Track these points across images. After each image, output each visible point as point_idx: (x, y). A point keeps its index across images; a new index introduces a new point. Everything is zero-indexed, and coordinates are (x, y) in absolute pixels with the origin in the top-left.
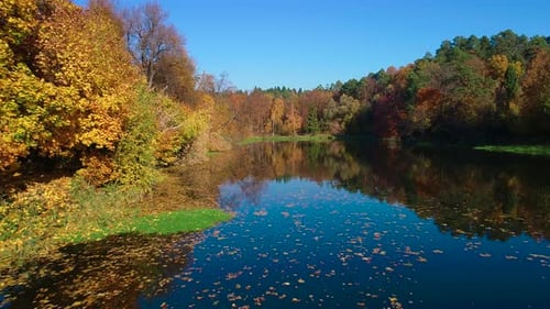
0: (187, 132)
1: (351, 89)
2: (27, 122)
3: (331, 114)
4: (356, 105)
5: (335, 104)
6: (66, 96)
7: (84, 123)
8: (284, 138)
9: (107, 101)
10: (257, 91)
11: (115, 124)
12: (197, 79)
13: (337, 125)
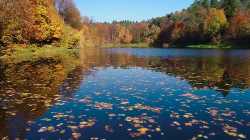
0: (76, 38)
1: (156, 22)
2: (48, 32)
3: (147, 34)
4: (158, 30)
5: (149, 29)
6: (52, 28)
7: (55, 33)
8: (124, 45)
9: (58, 29)
10: (114, 22)
11: (60, 33)
12: (82, 18)
13: (149, 39)
